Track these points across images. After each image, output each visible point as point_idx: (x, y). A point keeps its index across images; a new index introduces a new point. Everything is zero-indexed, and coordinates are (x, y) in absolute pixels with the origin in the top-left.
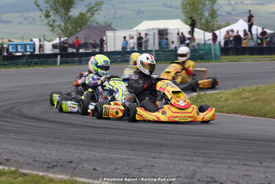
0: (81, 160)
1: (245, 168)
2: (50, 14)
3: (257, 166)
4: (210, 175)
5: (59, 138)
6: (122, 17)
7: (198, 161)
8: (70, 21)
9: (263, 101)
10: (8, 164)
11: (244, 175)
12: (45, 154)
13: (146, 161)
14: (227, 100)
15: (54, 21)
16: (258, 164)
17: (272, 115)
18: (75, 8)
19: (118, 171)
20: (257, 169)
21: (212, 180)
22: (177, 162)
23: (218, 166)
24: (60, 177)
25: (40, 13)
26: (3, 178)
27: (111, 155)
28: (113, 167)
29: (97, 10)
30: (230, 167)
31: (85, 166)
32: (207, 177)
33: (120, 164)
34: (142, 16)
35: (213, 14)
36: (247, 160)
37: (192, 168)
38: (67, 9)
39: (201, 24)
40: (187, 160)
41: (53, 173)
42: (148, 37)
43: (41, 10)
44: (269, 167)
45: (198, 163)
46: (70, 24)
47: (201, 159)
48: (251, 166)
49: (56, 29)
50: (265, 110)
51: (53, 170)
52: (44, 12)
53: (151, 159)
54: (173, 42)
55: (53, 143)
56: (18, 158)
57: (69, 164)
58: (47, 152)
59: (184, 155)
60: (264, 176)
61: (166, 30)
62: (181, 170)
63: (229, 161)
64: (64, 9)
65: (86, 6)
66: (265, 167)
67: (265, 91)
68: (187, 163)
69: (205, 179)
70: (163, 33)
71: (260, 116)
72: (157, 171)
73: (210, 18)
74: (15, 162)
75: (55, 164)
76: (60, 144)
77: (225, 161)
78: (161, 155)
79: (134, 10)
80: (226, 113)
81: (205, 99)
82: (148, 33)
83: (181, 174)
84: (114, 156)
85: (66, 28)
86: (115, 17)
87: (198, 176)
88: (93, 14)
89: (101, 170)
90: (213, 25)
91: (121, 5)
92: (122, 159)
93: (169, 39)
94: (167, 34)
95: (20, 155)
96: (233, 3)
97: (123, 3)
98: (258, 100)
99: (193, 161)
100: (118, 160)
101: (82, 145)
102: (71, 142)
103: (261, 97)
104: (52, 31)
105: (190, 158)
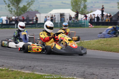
0: (35, 66)
1: (106, 70)
2: (10, 6)
3: (111, 69)
4: (91, 72)
5: (22, 58)
6: (42, 8)
7: (85, 67)
8: (19, 9)
9: (110, 45)
10: (3, 67)
11: (106, 72)
12: (18, 64)
13: (63, 67)
14: (93, 44)
15: (12, 9)
16: (111, 68)
17: (114, 51)
18: (22, 3)
19: (52, 70)
20: (111, 70)
21: (93, 74)
22: (76, 67)
23: (94, 69)
24: (27, 72)
25: (5, 5)
26: (3, 72)
27: (47, 64)
28: (49, 69)
29: (32, 4)
30: (99, 69)
31: (37, 68)
32: (90, 73)
33: (52, 68)
34: (51, 7)
35: (85, 7)
36: (106, 67)
37: (83, 70)
38: (18, 4)
39: (80, 11)
40: (80, 67)
41: (24, 70)
42: (56, 17)
43: (6, 4)
44: (116, 70)
45: (85, 68)
46: (19, 10)
47: (87, 66)
48: (108, 69)
49: (13, 12)
50: (111, 49)
51: (23, 69)
52: (8, 5)
53: (65, 66)
54: (67, 19)
55: (20, 59)
56: (7, 65)
57: (30, 67)
58: (19, 63)
59: (79, 65)
60: (115, 73)
61: (64, 14)
62: (79, 70)
63: (99, 67)
64: (17, 3)
65: (26, 2)
66: (114, 69)
67: (110, 41)
68: (81, 67)
69: (89, 73)
70: (62, 15)
71: (108, 51)
72: (68, 70)
73: (84, 9)
74: (6, 66)
75: (23, 67)
76: (24, 60)
77: (97, 67)
78: (69, 65)
79: (48, 5)
80: (93, 50)
81: (84, 44)
82: (55, 15)
83: (79, 72)
84: (48, 64)
85: (17, 12)
86: (39, 8)
87: (86, 72)
88: (30, 6)
89: (44, 70)
90: (85, 12)
91: (42, 2)
92: (52, 66)
93: (65, 18)
94: (64, 16)
95: (7, 64)
96: (94, 2)
97: (43, 1)
98: (107, 44)
99: (83, 67)
100: (51, 66)
101: (33, 60)
102: (28, 59)
103: (109, 43)
104: (11, 13)
105: (82, 66)
